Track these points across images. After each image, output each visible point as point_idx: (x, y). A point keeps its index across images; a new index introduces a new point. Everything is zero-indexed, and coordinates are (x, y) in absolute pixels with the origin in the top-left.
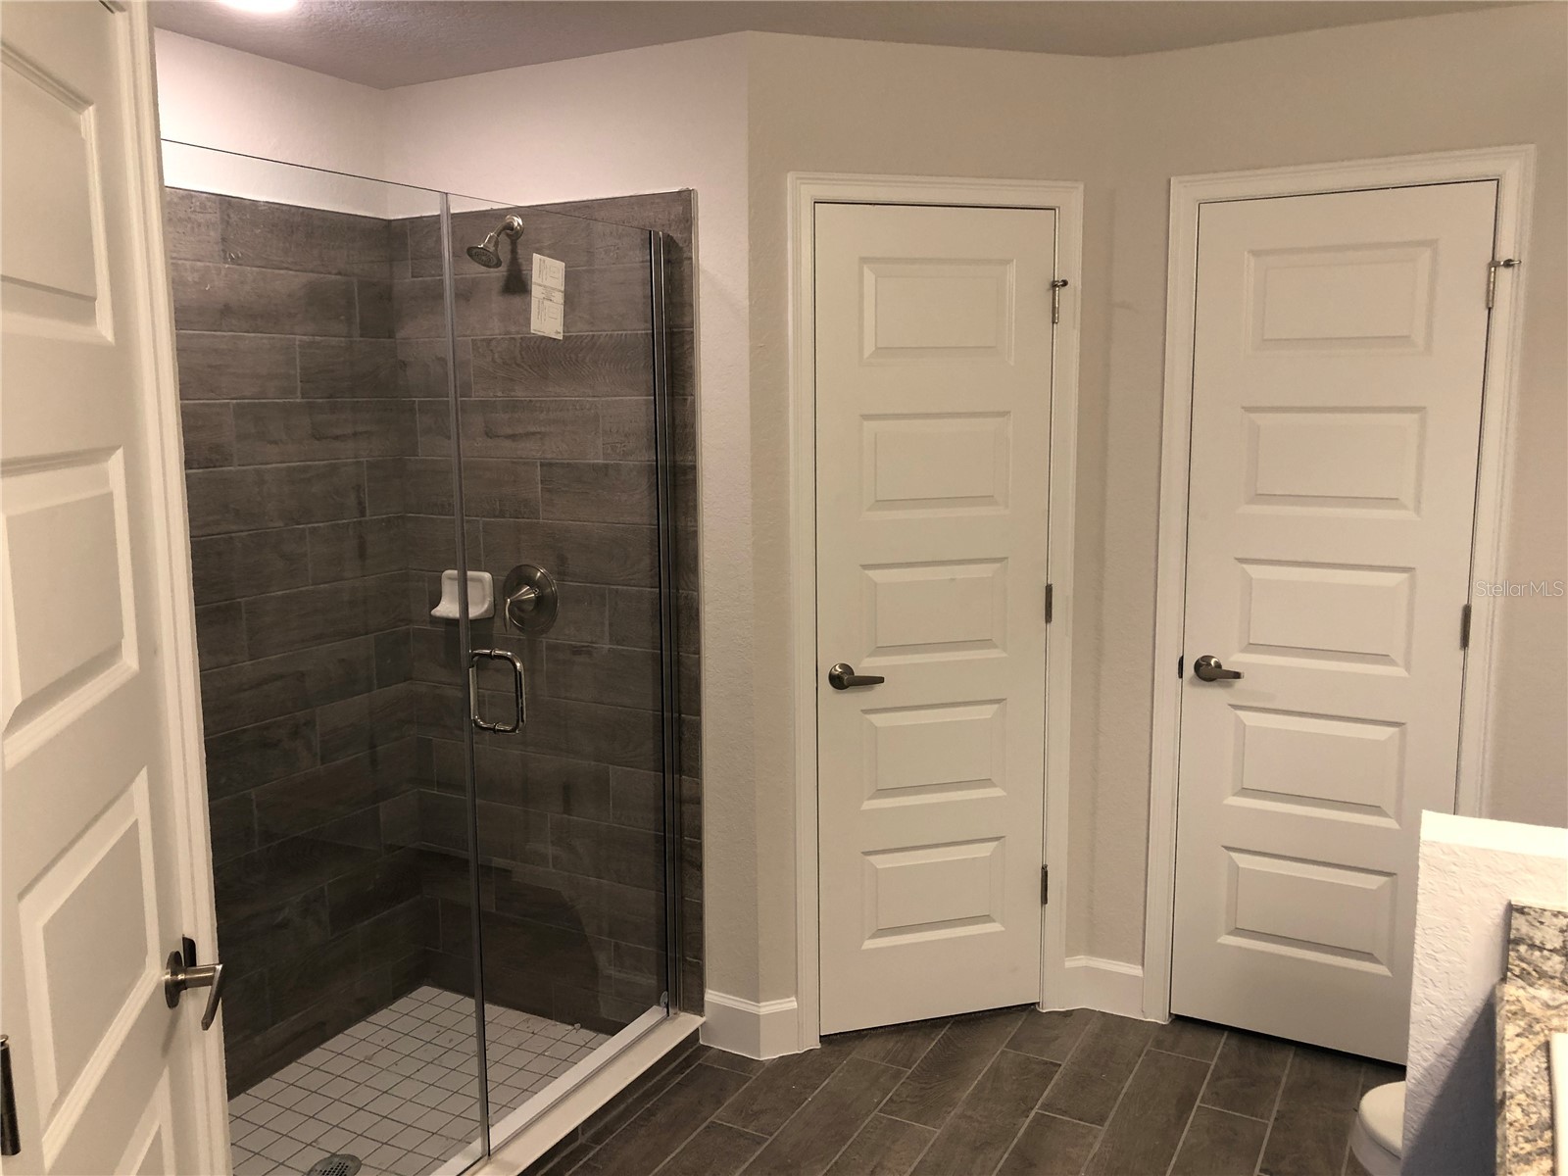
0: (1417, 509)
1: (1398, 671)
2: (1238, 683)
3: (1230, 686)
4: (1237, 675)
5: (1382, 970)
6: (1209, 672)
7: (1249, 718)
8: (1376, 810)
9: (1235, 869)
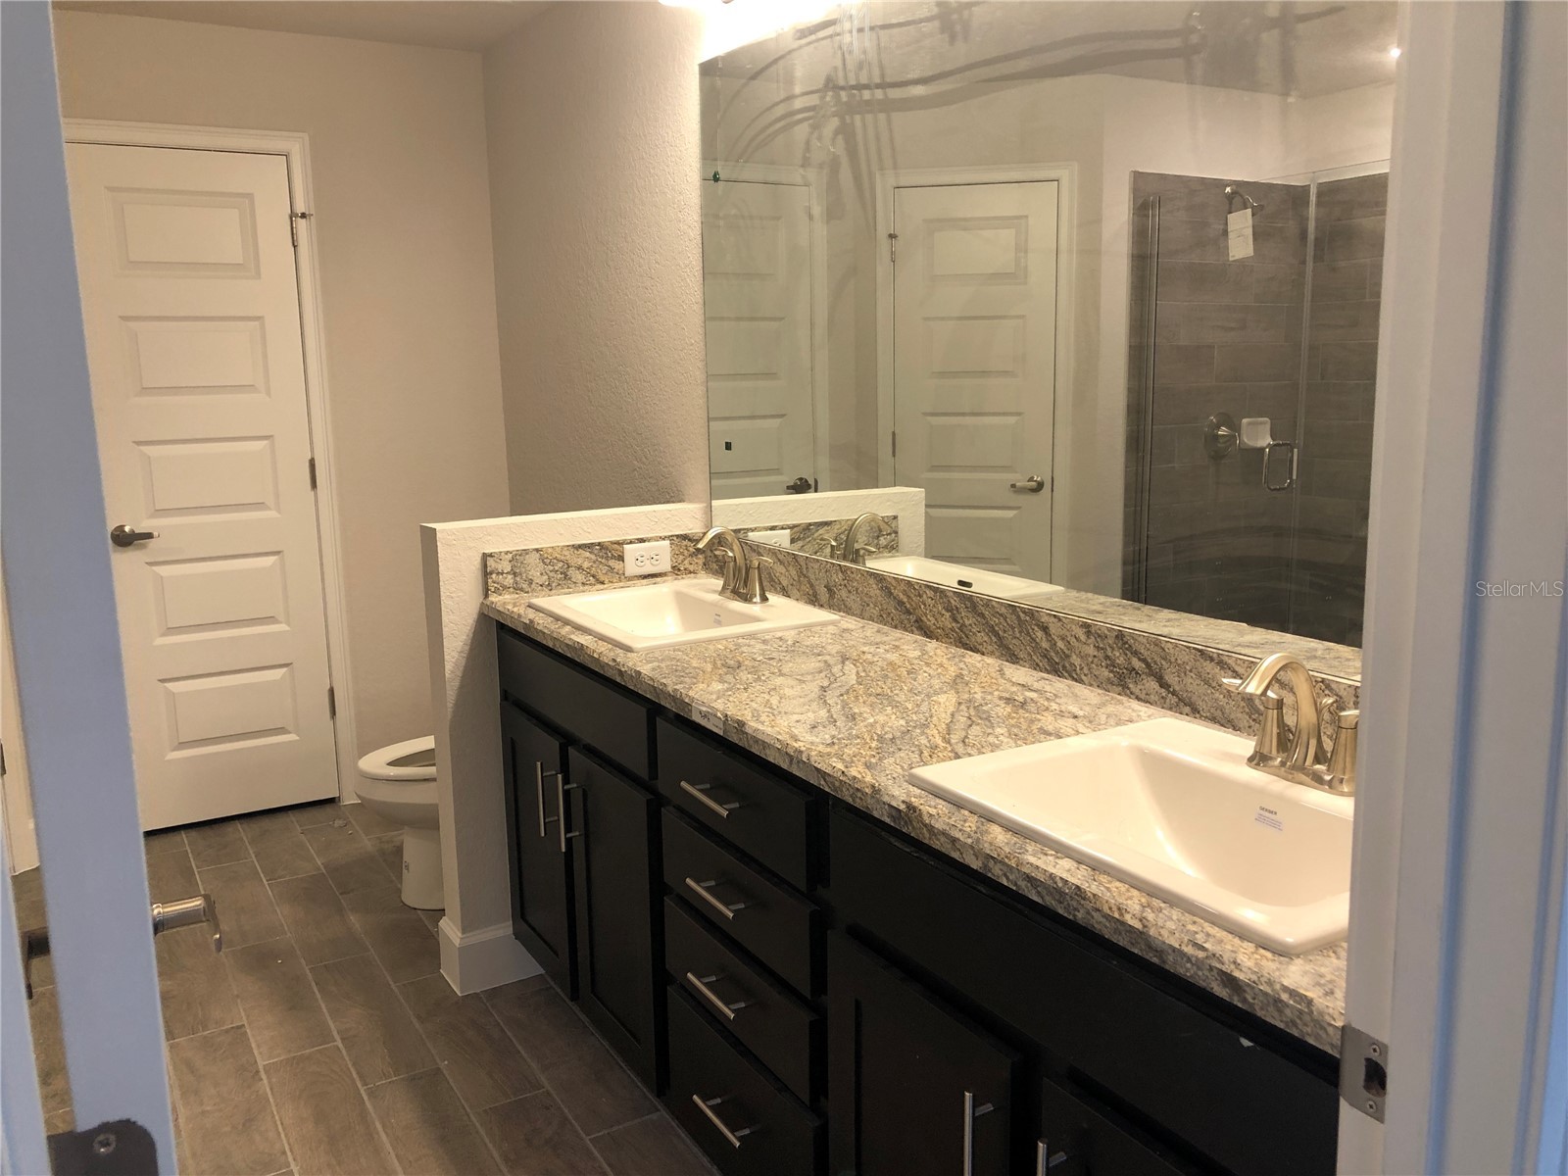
0: (268, 393)
1: (272, 514)
2: (151, 543)
3: (144, 547)
4: (149, 536)
5: (293, 737)
6: (124, 540)
7: (164, 571)
8: (271, 620)
9: (172, 695)
